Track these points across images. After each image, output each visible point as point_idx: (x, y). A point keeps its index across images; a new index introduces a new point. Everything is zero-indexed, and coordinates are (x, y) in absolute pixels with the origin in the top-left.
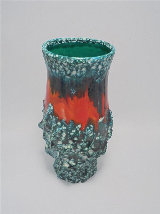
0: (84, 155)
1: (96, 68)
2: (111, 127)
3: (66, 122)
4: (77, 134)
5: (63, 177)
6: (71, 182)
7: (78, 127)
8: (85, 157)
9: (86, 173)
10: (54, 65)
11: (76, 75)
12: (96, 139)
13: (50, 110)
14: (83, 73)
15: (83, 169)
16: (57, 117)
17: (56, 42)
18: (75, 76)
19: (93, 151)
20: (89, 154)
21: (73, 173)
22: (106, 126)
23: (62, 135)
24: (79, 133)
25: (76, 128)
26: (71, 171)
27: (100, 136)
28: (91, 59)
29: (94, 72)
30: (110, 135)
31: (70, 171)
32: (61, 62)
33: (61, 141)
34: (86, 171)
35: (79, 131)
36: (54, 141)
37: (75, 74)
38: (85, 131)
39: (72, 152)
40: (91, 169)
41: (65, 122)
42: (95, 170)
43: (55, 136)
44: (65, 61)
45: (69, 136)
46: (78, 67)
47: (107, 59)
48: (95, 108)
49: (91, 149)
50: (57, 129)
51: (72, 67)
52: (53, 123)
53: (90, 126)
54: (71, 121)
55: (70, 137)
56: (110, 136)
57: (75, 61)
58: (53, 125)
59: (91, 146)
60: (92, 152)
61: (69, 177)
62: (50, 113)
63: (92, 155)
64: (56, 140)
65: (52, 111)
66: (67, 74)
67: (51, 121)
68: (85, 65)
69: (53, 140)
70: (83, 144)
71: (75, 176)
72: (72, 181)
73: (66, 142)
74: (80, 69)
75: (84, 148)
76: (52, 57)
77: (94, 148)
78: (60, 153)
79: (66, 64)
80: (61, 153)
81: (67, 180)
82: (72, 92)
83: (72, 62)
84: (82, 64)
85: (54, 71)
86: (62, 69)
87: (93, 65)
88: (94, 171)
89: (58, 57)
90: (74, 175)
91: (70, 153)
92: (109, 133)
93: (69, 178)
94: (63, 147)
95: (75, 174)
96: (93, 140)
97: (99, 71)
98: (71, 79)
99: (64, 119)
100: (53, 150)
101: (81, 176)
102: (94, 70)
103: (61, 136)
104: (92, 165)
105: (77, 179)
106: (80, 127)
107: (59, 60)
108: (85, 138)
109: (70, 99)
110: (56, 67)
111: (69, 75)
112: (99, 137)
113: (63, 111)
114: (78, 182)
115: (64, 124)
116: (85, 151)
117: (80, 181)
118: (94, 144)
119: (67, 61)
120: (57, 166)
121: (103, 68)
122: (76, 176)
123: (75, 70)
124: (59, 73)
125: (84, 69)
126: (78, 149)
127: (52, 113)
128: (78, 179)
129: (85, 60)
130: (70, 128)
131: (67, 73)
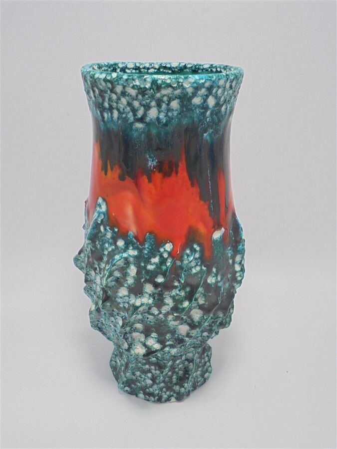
0: (182, 324)
1: (202, 101)
2: (242, 255)
3: (136, 237)
4: (164, 268)
5: (131, 388)
6: (152, 398)
7: (165, 249)
8: (183, 329)
9: (187, 376)
10: (107, 99)
11: (158, 119)
12: (209, 281)
13: (100, 213)
14: (173, 114)
15: (180, 366)
16: (117, 227)
17: (113, 69)
18: (157, 123)
19: (202, 312)
20: (192, 320)
21: (156, 375)
22: (229, 253)
23: (128, 271)
24: (168, 264)
25: (159, 252)
26: (151, 372)
27: (216, 275)
28: (190, 77)
29: (198, 112)
30: (240, 276)
31: (149, 371)
32: (124, 87)
33: (126, 287)
34: (186, 371)
35: (166, 259)
36: (110, 288)
37: (155, 117)
38: (181, 259)
39: (153, 314)
40: (199, 367)
41: (134, 239)
42: (207, 371)
43: (111, 275)
44: (131, 85)
45: (143, 272)
46: (162, 97)
47: (226, 82)
48: (202, 202)
49: (198, 307)
50: (117, 257)
51: (149, 97)
52: (107, 245)
53: (193, 247)
54: (148, 234)
55: (147, 275)
56: (239, 278)
57: (154, 82)
58: (107, 249)
59: (196, 300)
60: (199, 316)
61: (146, 387)
62: (99, 222)
63: (200, 323)
64: (113, 286)
65: (104, 214)
66: (136, 117)
67: (103, 240)
68: (178, 92)
69: (106, 286)
70: (178, 292)
71: (159, 383)
72: (154, 398)
73: (137, 290)
74: (167, 102)
75: (181, 302)
76: (103, 79)
77: (203, 304)
78: (124, 319)
79: (133, 92)
80: (126, 318)
81: (141, 395)
82: (150, 163)
83: (148, 86)
84: (169, 90)
85: (108, 115)
86: (126, 108)
87: (194, 95)
88: (205, 372)
89: (117, 77)
90: (158, 381)
91: (148, 318)
92: (236, 272)
93: (147, 390)
94: (130, 302)
95: (162, 378)
96: (201, 281)
97: (208, 113)
98: (147, 129)
99: (133, 231)
100: (107, 315)
101: (176, 384)
102: (199, 106)
103: (125, 275)
104: (200, 358)
105: (165, 392)
106: (169, 250)
107: (118, 84)
108: (183, 276)
109: (145, 179)
110: (112, 104)
111: (141, 120)
112: (214, 277)
113: (129, 211)
114: (168, 400)
115: (133, 244)
116: (183, 309)
117: (172, 396)
118: (205, 295)
119: (137, 83)
120: (119, 364)
121: (218, 105)
122: (162, 385)
123: (154, 107)
124: (118, 118)
125: (175, 104)
126: (167, 306)
127: (104, 220)
128: (168, 393)
129: (176, 78)
130: (146, 252)
131: (138, 114)
